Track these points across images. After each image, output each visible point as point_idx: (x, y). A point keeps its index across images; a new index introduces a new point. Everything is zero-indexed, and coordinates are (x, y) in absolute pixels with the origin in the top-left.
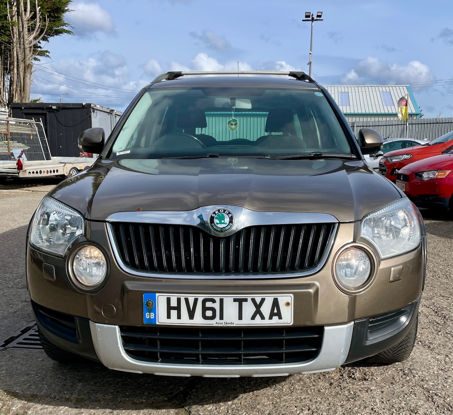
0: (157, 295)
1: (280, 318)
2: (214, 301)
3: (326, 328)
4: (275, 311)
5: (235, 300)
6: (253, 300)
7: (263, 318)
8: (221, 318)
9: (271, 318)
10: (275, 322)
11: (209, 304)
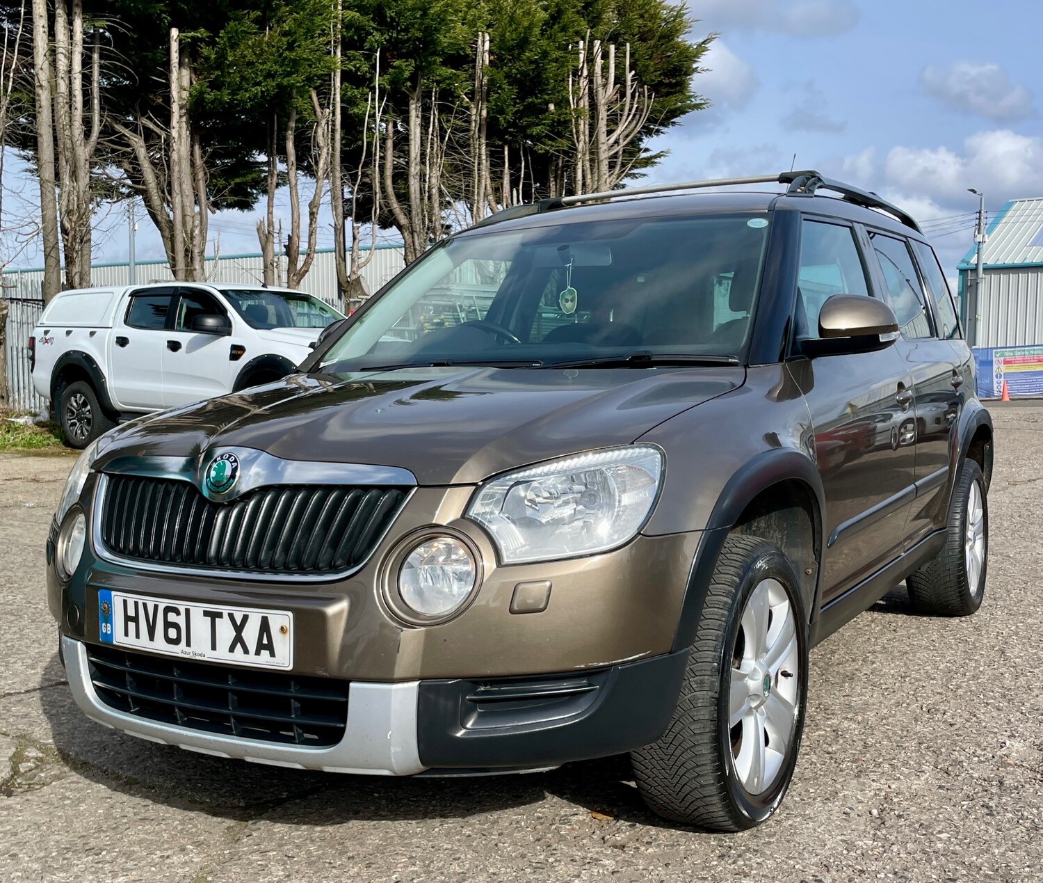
0: (113, 593)
1: (272, 654)
2: (178, 613)
3: (352, 685)
4: (265, 641)
5: (206, 614)
6: (231, 616)
7: (246, 651)
8: (188, 644)
9: (258, 653)
10: (263, 661)
11: (172, 617)
